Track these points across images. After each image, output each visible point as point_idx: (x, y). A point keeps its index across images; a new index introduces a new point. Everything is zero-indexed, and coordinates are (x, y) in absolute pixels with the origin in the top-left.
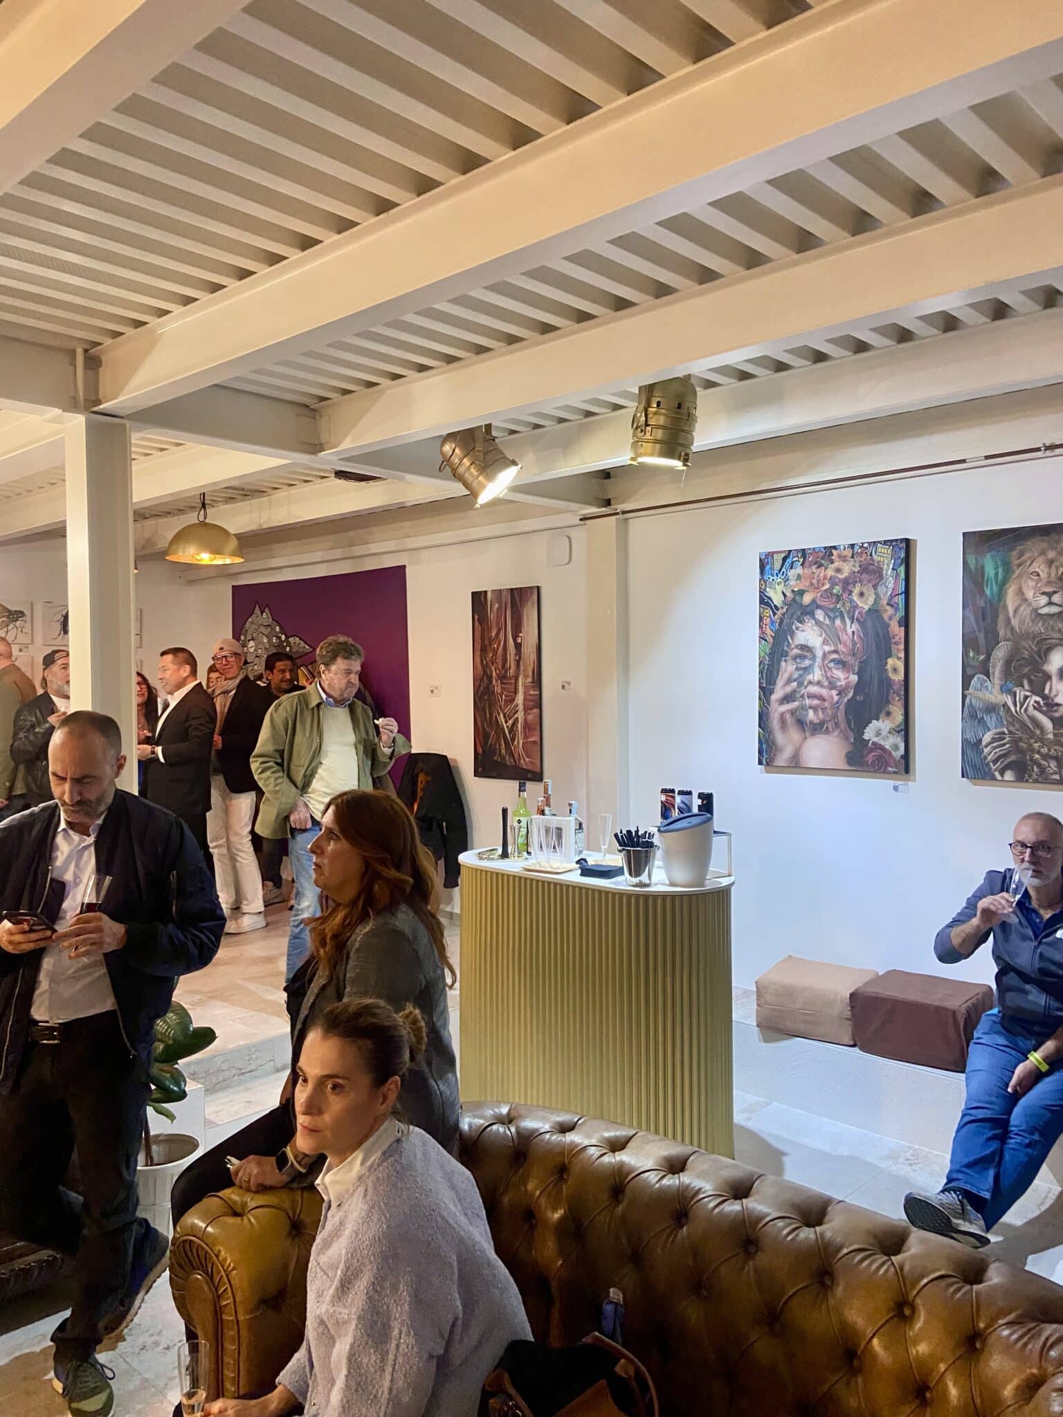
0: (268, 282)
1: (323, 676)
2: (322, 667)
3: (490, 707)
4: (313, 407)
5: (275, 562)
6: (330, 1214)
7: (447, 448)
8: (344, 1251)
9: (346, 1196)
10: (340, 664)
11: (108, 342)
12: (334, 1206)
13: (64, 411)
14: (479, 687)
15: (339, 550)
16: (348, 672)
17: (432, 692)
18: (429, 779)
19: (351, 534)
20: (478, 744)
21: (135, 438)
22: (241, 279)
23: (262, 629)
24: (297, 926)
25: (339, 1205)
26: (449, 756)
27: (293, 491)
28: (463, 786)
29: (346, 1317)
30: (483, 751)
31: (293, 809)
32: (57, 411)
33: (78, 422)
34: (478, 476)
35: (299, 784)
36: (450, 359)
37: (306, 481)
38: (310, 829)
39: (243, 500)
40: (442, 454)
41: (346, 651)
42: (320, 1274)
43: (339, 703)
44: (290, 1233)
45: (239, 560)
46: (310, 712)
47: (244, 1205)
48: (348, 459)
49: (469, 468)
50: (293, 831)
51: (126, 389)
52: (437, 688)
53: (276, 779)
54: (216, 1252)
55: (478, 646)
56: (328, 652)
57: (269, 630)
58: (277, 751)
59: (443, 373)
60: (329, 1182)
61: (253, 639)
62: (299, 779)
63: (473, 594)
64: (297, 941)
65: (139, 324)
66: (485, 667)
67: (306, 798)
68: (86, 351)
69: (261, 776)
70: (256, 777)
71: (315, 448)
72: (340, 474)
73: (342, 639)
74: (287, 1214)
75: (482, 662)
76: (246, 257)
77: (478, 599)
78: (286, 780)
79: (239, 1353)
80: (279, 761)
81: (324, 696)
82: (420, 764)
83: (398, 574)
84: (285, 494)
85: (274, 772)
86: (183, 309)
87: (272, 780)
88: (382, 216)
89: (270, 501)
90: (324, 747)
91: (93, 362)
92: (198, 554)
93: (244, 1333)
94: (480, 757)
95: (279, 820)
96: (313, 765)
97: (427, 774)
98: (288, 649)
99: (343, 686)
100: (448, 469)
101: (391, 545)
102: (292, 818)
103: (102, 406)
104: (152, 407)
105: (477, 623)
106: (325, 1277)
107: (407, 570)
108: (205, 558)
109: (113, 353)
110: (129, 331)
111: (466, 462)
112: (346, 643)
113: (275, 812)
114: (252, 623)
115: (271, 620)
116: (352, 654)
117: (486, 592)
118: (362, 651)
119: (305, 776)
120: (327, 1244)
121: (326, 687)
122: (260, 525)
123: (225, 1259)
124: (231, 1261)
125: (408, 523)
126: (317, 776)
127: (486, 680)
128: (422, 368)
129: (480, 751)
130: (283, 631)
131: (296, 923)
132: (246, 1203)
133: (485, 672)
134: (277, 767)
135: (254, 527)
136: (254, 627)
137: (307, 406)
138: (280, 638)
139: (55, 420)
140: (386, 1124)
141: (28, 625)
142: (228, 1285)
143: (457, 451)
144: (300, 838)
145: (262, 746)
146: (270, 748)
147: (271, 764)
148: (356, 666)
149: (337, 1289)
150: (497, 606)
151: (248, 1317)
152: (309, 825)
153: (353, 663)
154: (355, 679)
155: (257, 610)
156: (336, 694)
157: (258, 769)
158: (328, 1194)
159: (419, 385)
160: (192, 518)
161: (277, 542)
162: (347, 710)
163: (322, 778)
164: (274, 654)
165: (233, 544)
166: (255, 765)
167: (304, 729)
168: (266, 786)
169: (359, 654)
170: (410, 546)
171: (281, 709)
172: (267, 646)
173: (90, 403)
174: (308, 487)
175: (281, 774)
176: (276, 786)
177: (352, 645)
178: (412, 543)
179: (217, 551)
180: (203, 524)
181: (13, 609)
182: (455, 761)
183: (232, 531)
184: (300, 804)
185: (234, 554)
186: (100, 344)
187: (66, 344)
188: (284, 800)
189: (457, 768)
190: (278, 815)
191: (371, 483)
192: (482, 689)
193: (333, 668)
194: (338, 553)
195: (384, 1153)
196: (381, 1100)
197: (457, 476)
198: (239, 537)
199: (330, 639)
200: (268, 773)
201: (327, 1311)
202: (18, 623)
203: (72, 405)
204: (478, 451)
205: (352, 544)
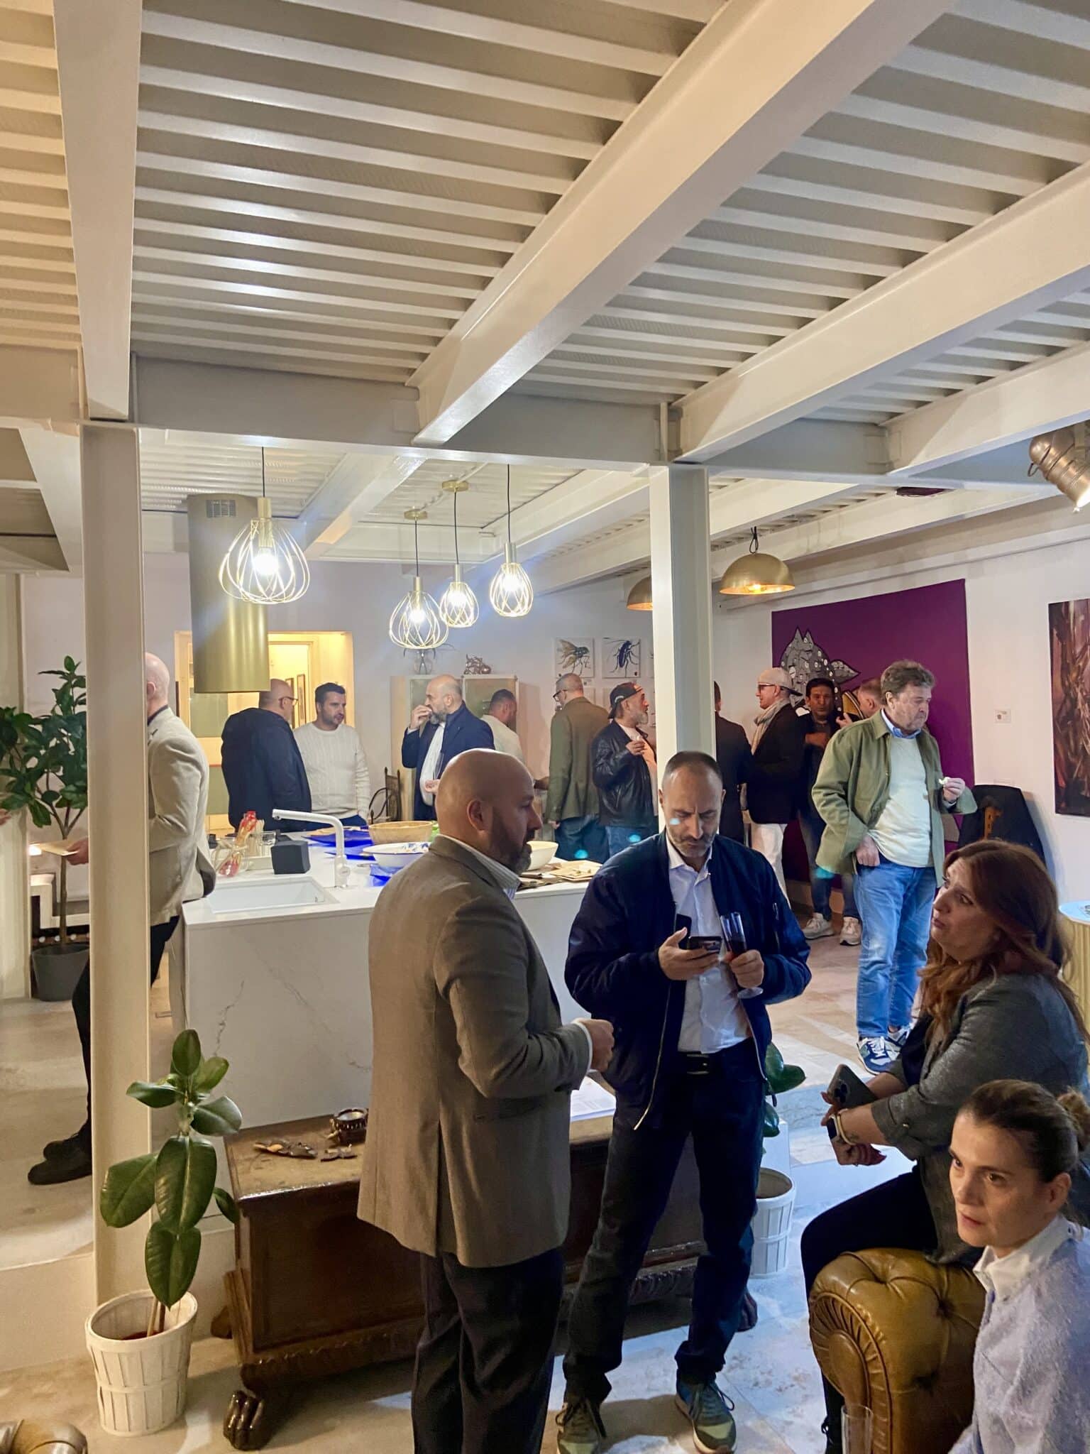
0: (862, 306)
1: (890, 704)
2: (889, 695)
3: (1075, 732)
4: (882, 424)
5: (816, 586)
6: (995, 1306)
7: (1039, 449)
8: (1022, 1351)
9: (1014, 1291)
10: (909, 692)
11: (690, 392)
12: (999, 1298)
13: (651, 464)
14: (1060, 710)
15: (888, 568)
16: (919, 700)
17: (999, 717)
18: (998, 814)
19: (900, 549)
20: (1059, 775)
21: (713, 481)
22: (831, 308)
23: (804, 655)
24: (867, 968)
25: (1005, 1300)
26: (1022, 790)
27: (844, 512)
28: (1041, 823)
29: (1031, 1423)
30: (1066, 782)
31: (860, 844)
32: (645, 466)
33: (662, 473)
34: (1078, 476)
35: (866, 817)
36: (1051, 351)
37: (859, 501)
38: (878, 867)
39: (791, 527)
40: (1033, 457)
41: (917, 678)
42: (989, 1369)
43: (907, 733)
44: (938, 1314)
45: (789, 588)
46: (876, 744)
47: (885, 1272)
48: (917, 475)
49: (1067, 468)
50: (860, 868)
51: (705, 439)
52: (1005, 713)
53: (842, 812)
54: (863, 1316)
55: (1058, 665)
56: (895, 679)
57: (810, 655)
58: (840, 783)
59: (1043, 366)
60: (990, 1271)
61: (794, 665)
62: (866, 815)
63: (1050, 605)
64: (867, 983)
65: (721, 371)
66: (1067, 689)
67: (873, 834)
68: (669, 404)
69: (825, 808)
70: (819, 809)
71: (884, 467)
72: (903, 491)
73: (910, 664)
74: (934, 1290)
75: (1063, 684)
76: (841, 286)
77: (1058, 612)
78: (851, 813)
79: (891, 1426)
80: (843, 793)
81: (891, 726)
82: (988, 798)
83: (956, 589)
84: (836, 515)
85: (838, 805)
86: (767, 349)
87: (837, 813)
88: (1000, 213)
89: (819, 524)
90: (892, 781)
91: (675, 414)
92: (751, 585)
93: (896, 1409)
94: (1063, 792)
95: (847, 854)
96: (880, 801)
97: (996, 808)
98: (831, 674)
99: (914, 713)
100: (1040, 472)
101: (948, 558)
102: (859, 855)
103: (684, 456)
104: (730, 450)
105: (1056, 638)
106: (995, 1373)
107: (967, 585)
108: (757, 589)
109: (694, 403)
110: (711, 379)
111: (1063, 462)
112: (915, 669)
113: (842, 847)
114: (793, 648)
115: (812, 645)
116: (924, 680)
117: (1067, 604)
118: (933, 677)
119: (872, 810)
120: (995, 1339)
121: (892, 715)
122: (808, 550)
123: (873, 1327)
124: (880, 1330)
125: (969, 533)
126: (885, 811)
127: (1068, 704)
128: (1014, 366)
129: (1062, 784)
130: (825, 656)
131: (866, 965)
132: (887, 1270)
133: (1067, 694)
134: (841, 800)
135: (802, 553)
136: (795, 652)
137: (875, 425)
138: (822, 663)
139: (644, 474)
140: (1056, 1221)
141: (591, 660)
142: (878, 1354)
143: (1052, 451)
144: (869, 877)
145: (826, 775)
146: (833, 780)
147: (836, 796)
148: (927, 693)
149: (1017, 1390)
150: (1082, 618)
151: (900, 1392)
152: (877, 863)
153: (925, 690)
154: (925, 707)
155: (798, 635)
156: (904, 723)
157: (820, 801)
158: (991, 1284)
159: (1010, 386)
160: (744, 549)
161: (819, 565)
162: (914, 740)
163: (891, 815)
164: (815, 680)
165: (784, 571)
166: (817, 797)
167: (870, 762)
168: (829, 818)
169: (930, 680)
170: (970, 558)
171: (844, 739)
172: (809, 672)
173: (672, 454)
174: (862, 506)
175: (845, 807)
176: (842, 819)
177: (922, 671)
178: (972, 554)
179: (768, 581)
180: (755, 556)
181: (578, 646)
182: (1030, 794)
183: (781, 557)
184: (866, 839)
185: (785, 583)
186: (683, 396)
187: (651, 401)
188: (850, 834)
189: (1033, 803)
190: (845, 850)
191: (936, 495)
192: (1064, 714)
193: (902, 696)
194: (886, 571)
195: (1056, 1252)
196: (1050, 1197)
197: (1049, 477)
198: (788, 563)
199: (896, 664)
200: (832, 806)
201: (1006, 1413)
202: (583, 659)
203: (657, 459)
204: (1079, 448)
205: (902, 561)
